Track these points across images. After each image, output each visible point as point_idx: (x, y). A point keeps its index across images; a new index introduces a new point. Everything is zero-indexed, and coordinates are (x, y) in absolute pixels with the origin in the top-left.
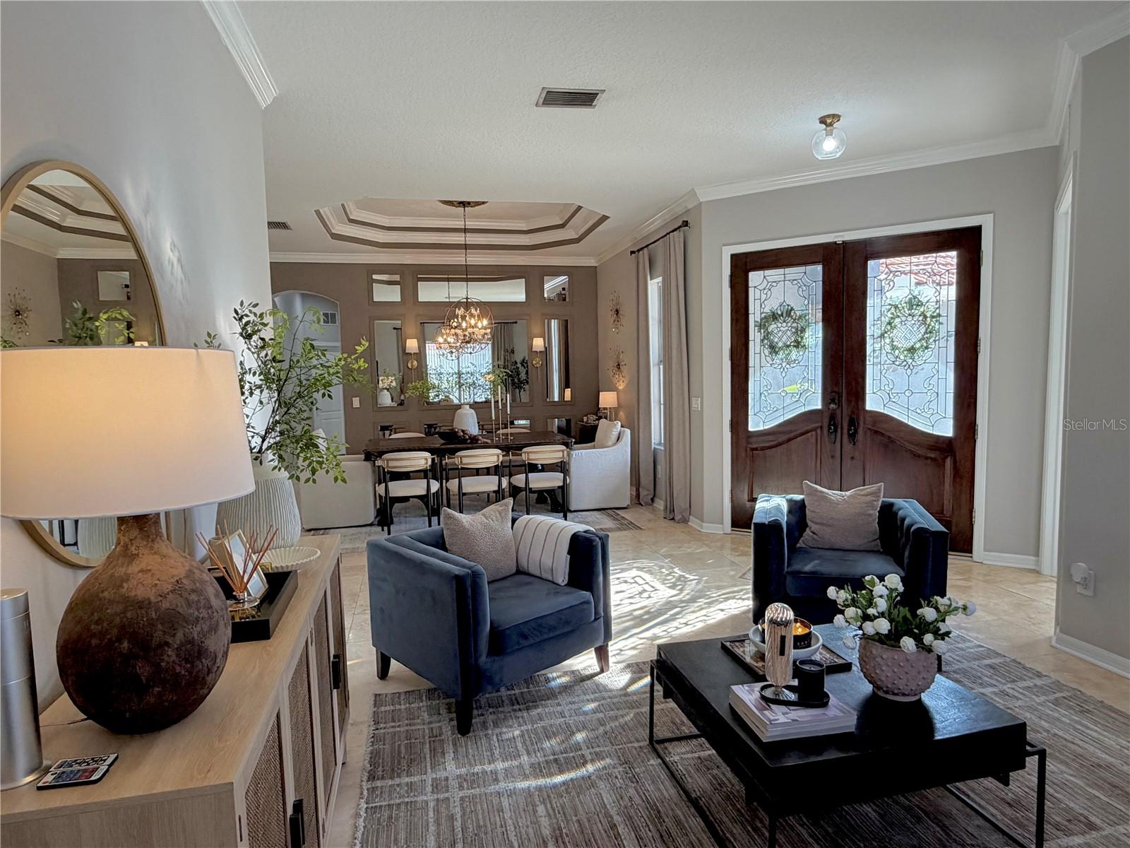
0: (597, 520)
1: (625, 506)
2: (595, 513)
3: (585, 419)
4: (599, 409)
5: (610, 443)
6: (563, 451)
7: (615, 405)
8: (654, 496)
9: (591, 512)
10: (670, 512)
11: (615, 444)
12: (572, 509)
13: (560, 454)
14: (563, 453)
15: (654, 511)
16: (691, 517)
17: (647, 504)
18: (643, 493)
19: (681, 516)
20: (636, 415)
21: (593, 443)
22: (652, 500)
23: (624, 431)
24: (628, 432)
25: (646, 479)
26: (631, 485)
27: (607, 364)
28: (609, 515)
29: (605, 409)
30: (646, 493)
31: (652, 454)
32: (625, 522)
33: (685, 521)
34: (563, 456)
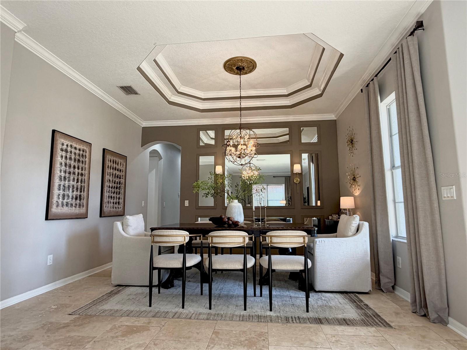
0: (339, 305)
1: (367, 291)
2: (338, 296)
3: (330, 217)
4: (340, 209)
5: (350, 234)
6: (304, 237)
7: (354, 207)
8: (395, 284)
9: (335, 295)
10: (421, 307)
11: (355, 235)
12: (317, 290)
13: (301, 240)
14: (304, 238)
15: (397, 300)
16: (450, 319)
17: (388, 291)
18: (383, 280)
19: (436, 316)
20: (373, 212)
21: (335, 234)
22: (393, 287)
23: (363, 224)
24: (366, 225)
25: (386, 268)
26: (371, 271)
27: (345, 179)
28: (353, 301)
29: (344, 209)
30: (387, 280)
31: (391, 246)
32: (370, 313)
33: (442, 322)
34: (304, 241)
